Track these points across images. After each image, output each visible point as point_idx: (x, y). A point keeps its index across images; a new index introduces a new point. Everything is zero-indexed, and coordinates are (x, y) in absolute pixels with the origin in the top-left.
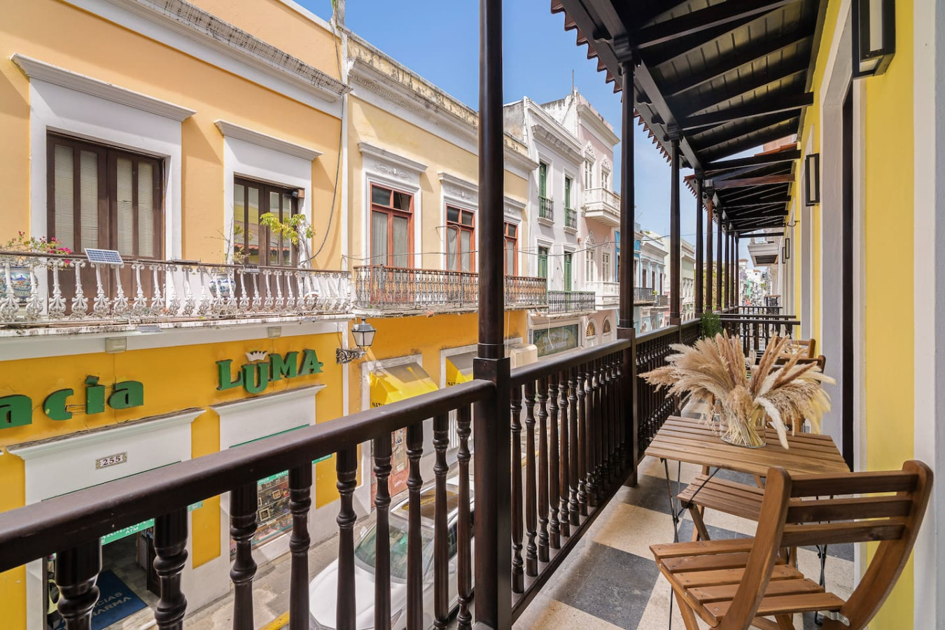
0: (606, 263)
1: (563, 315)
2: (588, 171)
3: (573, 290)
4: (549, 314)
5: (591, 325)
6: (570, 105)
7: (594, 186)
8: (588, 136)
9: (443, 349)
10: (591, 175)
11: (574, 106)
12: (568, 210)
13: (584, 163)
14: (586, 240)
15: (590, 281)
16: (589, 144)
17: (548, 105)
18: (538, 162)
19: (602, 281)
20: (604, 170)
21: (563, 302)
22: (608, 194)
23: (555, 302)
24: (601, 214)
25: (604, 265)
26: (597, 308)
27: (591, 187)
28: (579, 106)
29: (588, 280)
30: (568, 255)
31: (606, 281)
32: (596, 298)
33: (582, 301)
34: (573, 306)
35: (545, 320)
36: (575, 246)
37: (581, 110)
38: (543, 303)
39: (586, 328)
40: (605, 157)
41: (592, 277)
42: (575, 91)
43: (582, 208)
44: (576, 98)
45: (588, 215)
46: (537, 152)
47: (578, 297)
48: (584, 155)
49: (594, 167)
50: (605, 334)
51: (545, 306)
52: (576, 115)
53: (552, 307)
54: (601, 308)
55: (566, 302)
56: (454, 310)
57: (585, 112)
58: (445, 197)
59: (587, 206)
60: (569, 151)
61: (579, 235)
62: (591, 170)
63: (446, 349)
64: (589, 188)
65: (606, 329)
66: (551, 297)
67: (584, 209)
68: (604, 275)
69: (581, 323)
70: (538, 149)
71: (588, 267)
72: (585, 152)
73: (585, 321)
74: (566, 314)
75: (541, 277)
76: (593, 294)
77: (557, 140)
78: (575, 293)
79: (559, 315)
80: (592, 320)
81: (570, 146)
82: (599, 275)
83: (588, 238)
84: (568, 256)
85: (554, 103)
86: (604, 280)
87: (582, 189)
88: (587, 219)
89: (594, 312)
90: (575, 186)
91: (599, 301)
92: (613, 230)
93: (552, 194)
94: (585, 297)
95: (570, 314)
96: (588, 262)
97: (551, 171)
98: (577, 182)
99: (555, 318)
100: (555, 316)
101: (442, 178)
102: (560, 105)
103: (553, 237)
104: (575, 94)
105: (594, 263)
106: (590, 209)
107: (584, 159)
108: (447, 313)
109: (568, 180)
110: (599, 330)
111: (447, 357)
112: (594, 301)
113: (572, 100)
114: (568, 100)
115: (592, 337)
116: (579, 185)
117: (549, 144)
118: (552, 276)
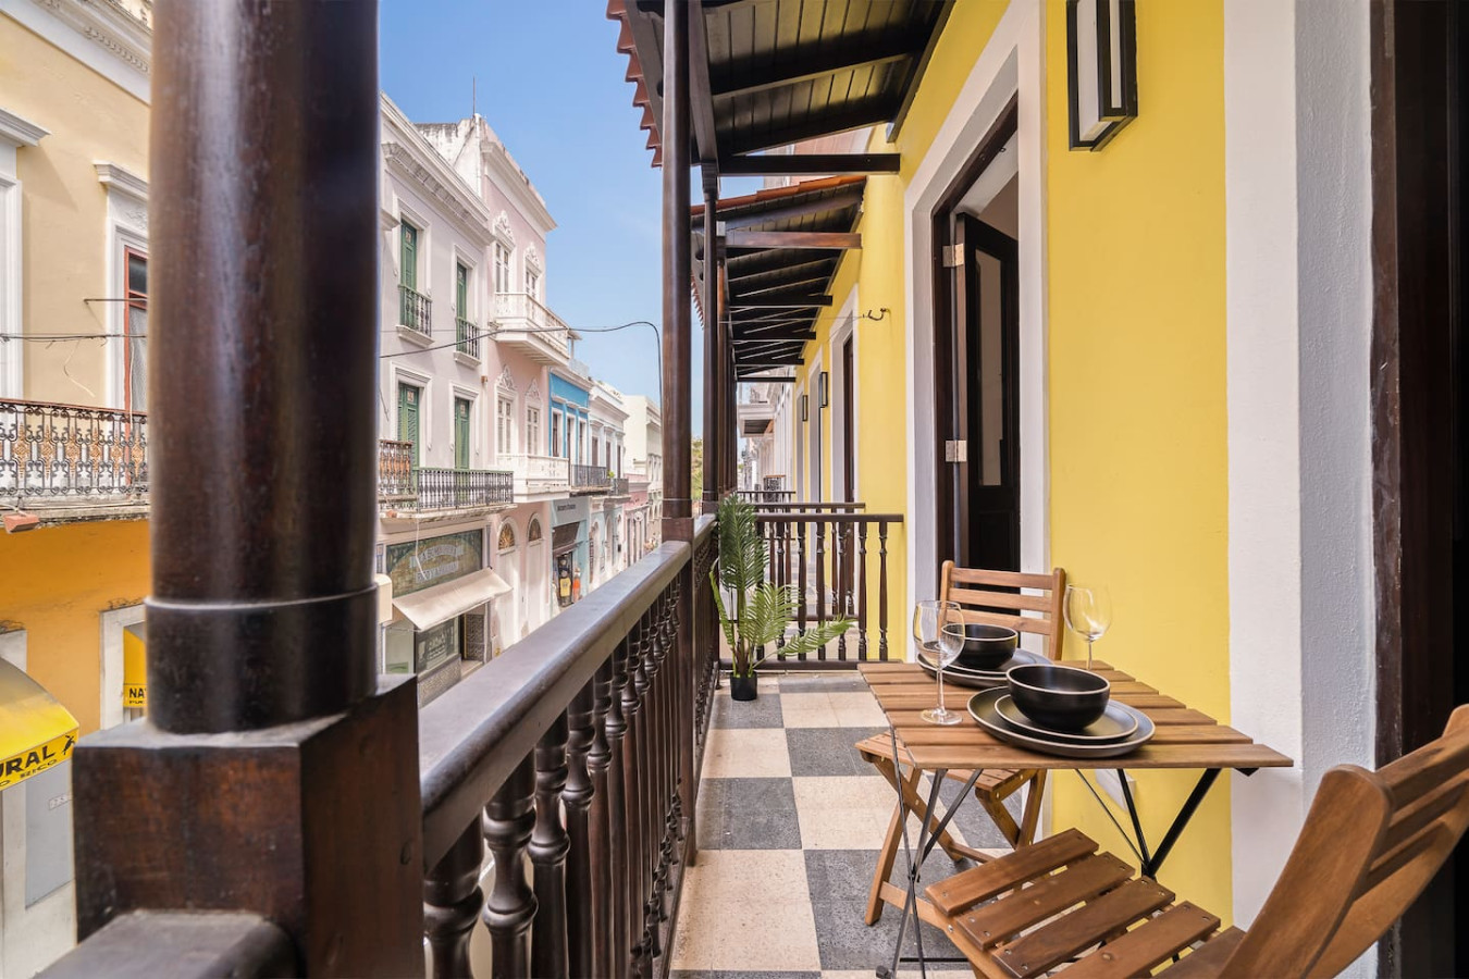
0: (533, 424)
1: (449, 513)
2: (502, 262)
3: (472, 467)
4: (418, 511)
5: (507, 530)
6: (468, 136)
7: (512, 289)
8: (502, 202)
9: (112, 609)
10: (506, 271)
11: (475, 141)
12: (462, 323)
13: (494, 244)
14: (497, 383)
15: (504, 453)
16: (503, 215)
17: (426, 127)
18: (396, 214)
19: (526, 454)
20: (531, 268)
21: (449, 489)
22: (536, 307)
23: (432, 489)
24: (523, 337)
25: (529, 426)
26: (517, 500)
27: (506, 291)
28: (484, 142)
29: (500, 451)
30: (463, 403)
31: (532, 454)
32: (515, 482)
33: (489, 488)
34: (473, 496)
35: (409, 525)
36: (476, 389)
37: (488, 150)
38: (406, 491)
39: (498, 534)
40: (532, 246)
41: (508, 447)
42: (477, 116)
43: (490, 324)
44: (478, 127)
45: (501, 337)
46: (395, 198)
47: (482, 481)
48: (494, 232)
49: (512, 259)
50: (531, 543)
51: (410, 497)
52: (479, 158)
53: (425, 498)
54: (524, 500)
55: (457, 489)
56: (131, 510)
57: (494, 155)
58: (119, 230)
59: (499, 321)
60: (463, 216)
61: (484, 370)
62: (506, 263)
63: (124, 606)
64: (502, 292)
65: (534, 534)
66: (425, 480)
67: (495, 328)
68: (529, 444)
69: (489, 527)
70: (397, 193)
71: (500, 428)
72: (496, 228)
73: (496, 524)
74: (457, 512)
75: (405, 440)
76: (509, 474)
77: (439, 186)
78: (475, 473)
79: (441, 514)
80: (510, 520)
81: (466, 206)
82: (522, 442)
83: (500, 377)
84: (462, 407)
85: (438, 127)
86: (529, 452)
87: (490, 292)
88: (501, 346)
89: (511, 506)
90: (476, 281)
91: (519, 487)
92: (545, 370)
93: (429, 286)
94: (495, 481)
95: (463, 512)
96: (500, 420)
97: (427, 243)
98: (480, 275)
99: (432, 520)
100: (432, 515)
101: (106, 179)
102: (448, 134)
103: (432, 368)
104: (477, 120)
105: (512, 423)
106: (505, 327)
107: (493, 238)
108: (103, 517)
109: (463, 269)
110: (521, 535)
111: (126, 628)
112: (511, 487)
113: (472, 129)
114: (464, 128)
115: (509, 549)
116: (485, 284)
117: (420, 188)
118: (429, 441)
